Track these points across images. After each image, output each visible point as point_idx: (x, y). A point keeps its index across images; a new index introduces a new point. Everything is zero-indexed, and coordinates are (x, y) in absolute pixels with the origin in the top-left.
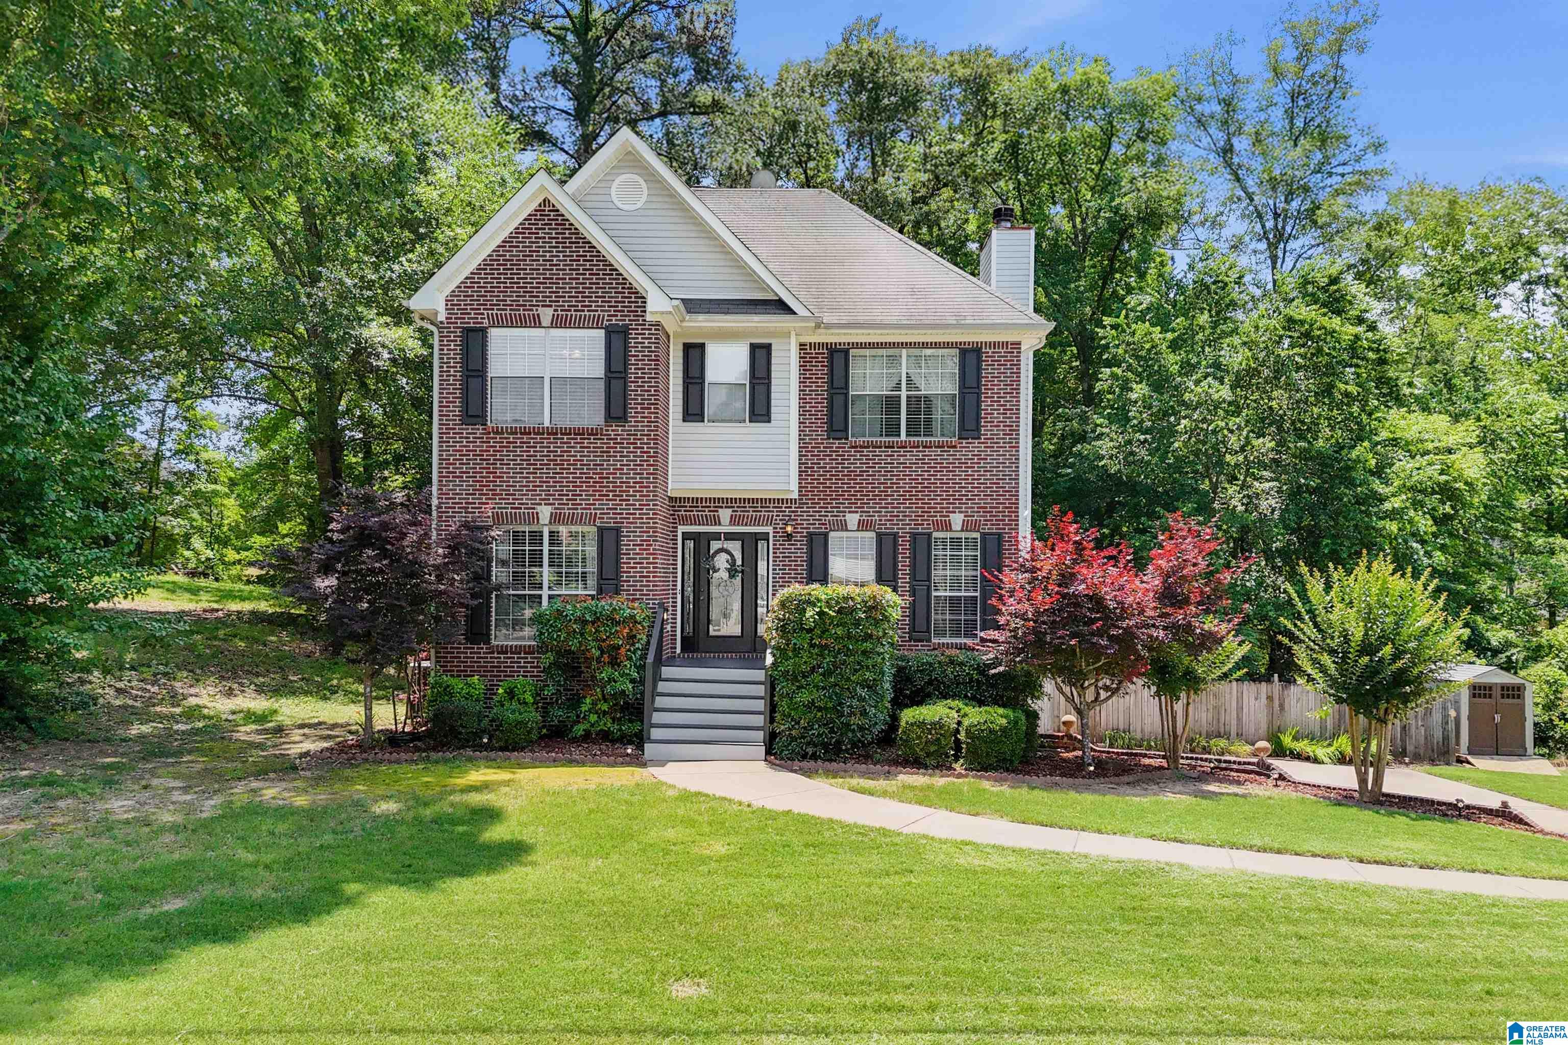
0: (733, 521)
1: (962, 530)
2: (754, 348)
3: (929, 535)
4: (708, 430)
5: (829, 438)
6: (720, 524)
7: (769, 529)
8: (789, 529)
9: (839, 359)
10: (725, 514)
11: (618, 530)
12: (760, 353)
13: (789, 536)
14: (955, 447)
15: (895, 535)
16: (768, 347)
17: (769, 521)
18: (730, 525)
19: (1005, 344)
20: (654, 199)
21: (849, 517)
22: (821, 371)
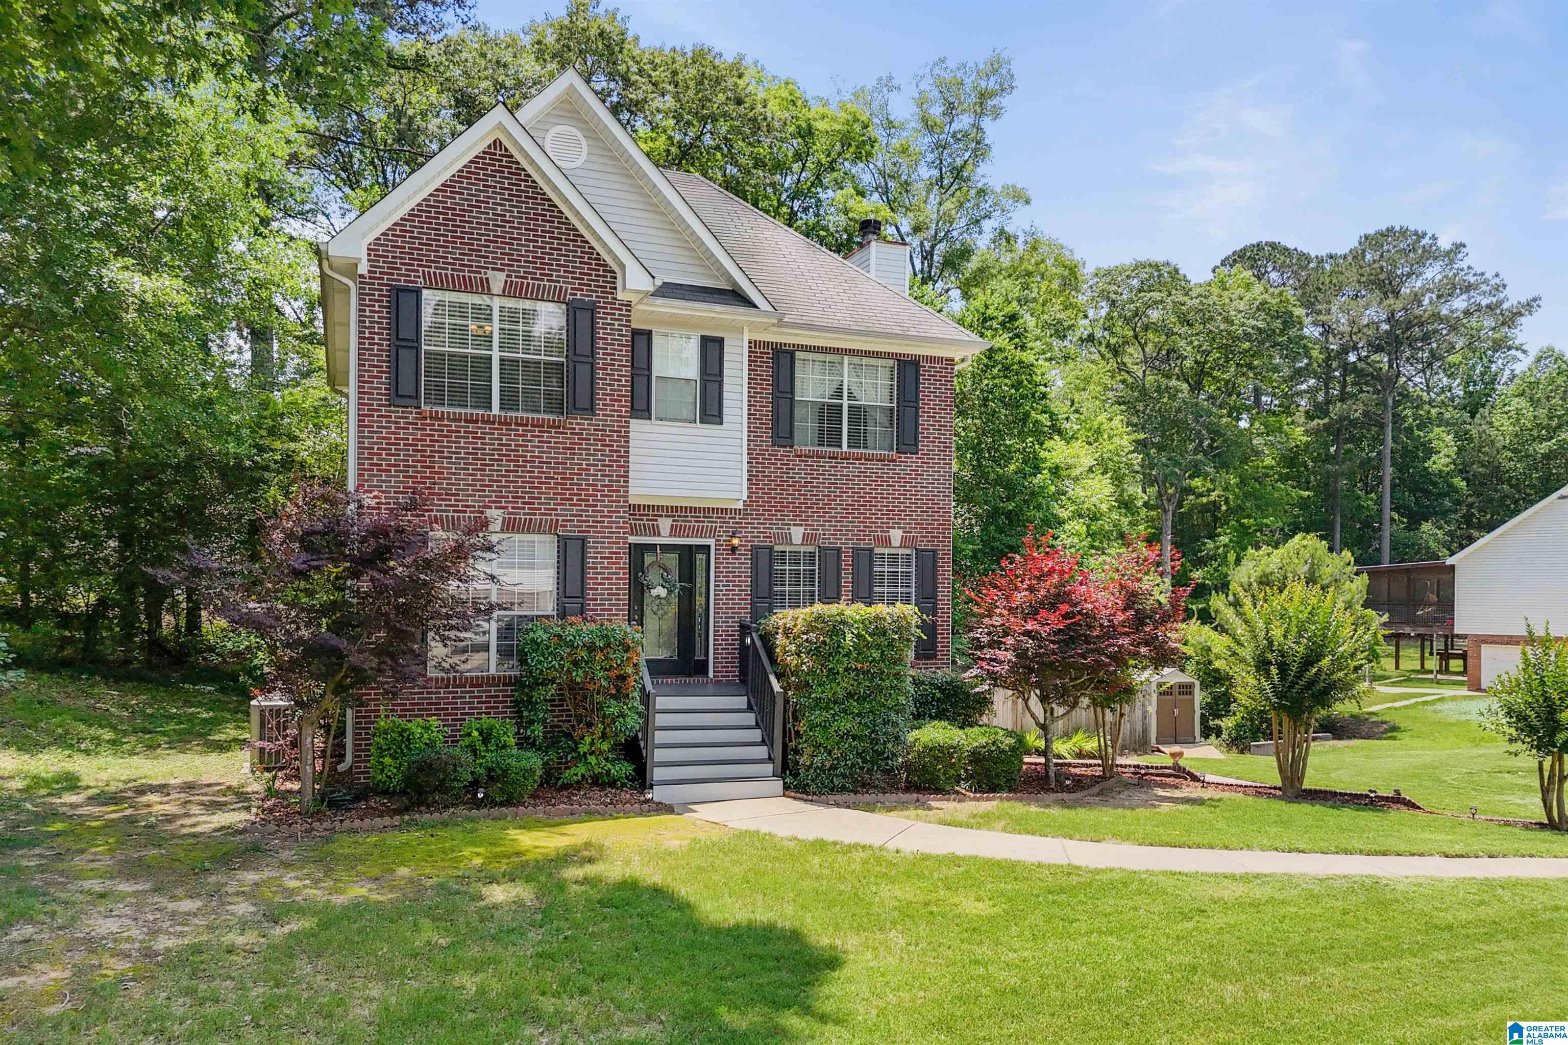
0: (674, 531)
1: (900, 547)
2: (705, 341)
3: (871, 550)
4: (656, 429)
5: (773, 445)
6: (659, 535)
7: (711, 542)
8: (736, 542)
9: (785, 361)
10: (665, 524)
11: (584, 540)
12: (713, 348)
13: (734, 549)
14: (894, 461)
15: (839, 550)
16: (720, 341)
17: (712, 533)
18: (670, 536)
19: (941, 360)
20: (594, 158)
21: (793, 529)
22: (766, 372)
